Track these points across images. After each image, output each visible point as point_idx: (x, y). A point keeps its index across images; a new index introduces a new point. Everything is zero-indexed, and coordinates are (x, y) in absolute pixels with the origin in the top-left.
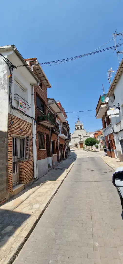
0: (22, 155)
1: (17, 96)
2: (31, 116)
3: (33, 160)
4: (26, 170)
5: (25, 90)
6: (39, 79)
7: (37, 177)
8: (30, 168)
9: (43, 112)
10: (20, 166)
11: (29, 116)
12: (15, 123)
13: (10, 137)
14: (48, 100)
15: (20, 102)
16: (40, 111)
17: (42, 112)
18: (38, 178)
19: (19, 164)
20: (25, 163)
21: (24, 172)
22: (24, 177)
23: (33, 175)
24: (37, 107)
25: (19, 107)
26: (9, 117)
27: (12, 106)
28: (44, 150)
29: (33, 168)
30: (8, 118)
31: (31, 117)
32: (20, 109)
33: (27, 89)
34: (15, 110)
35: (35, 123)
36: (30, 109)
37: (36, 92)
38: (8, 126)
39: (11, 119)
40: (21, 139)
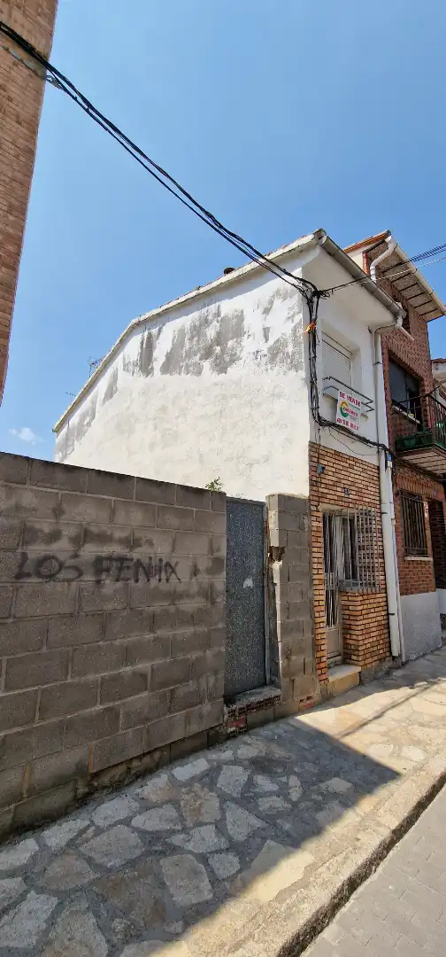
0: (352, 572)
1: (332, 382)
2: (374, 440)
3: (386, 592)
4: (365, 622)
5: (352, 354)
6: (400, 304)
7: (400, 656)
8: (379, 618)
9: (418, 417)
10: (346, 608)
11: (368, 441)
12: (327, 468)
13: (318, 514)
14: (433, 366)
15: (340, 400)
16: (405, 417)
17: (411, 416)
18: (404, 660)
19: (340, 600)
20: (360, 598)
21: (360, 628)
22: (359, 646)
23: (387, 645)
24: (394, 403)
25: (338, 415)
26: (312, 454)
27: (319, 417)
28: (426, 559)
29: (388, 619)
30: (310, 456)
31: (374, 444)
32: (341, 424)
33: (358, 350)
34: (327, 428)
35: (390, 464)
36: (371, 415)
37: (390, 352)
38: (311, 480)
39: (318, 458)
40: (344, 521)
